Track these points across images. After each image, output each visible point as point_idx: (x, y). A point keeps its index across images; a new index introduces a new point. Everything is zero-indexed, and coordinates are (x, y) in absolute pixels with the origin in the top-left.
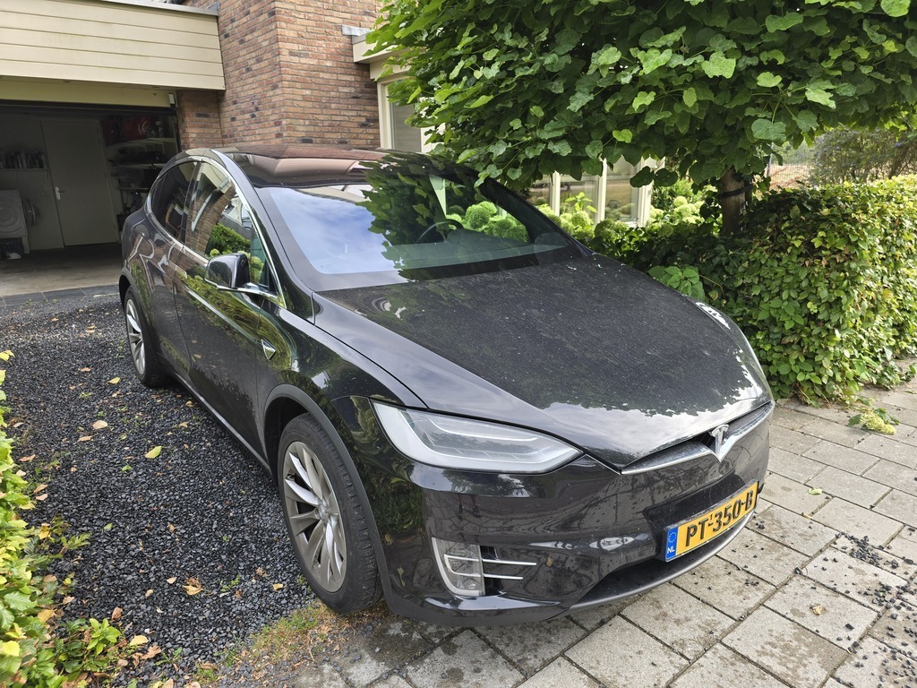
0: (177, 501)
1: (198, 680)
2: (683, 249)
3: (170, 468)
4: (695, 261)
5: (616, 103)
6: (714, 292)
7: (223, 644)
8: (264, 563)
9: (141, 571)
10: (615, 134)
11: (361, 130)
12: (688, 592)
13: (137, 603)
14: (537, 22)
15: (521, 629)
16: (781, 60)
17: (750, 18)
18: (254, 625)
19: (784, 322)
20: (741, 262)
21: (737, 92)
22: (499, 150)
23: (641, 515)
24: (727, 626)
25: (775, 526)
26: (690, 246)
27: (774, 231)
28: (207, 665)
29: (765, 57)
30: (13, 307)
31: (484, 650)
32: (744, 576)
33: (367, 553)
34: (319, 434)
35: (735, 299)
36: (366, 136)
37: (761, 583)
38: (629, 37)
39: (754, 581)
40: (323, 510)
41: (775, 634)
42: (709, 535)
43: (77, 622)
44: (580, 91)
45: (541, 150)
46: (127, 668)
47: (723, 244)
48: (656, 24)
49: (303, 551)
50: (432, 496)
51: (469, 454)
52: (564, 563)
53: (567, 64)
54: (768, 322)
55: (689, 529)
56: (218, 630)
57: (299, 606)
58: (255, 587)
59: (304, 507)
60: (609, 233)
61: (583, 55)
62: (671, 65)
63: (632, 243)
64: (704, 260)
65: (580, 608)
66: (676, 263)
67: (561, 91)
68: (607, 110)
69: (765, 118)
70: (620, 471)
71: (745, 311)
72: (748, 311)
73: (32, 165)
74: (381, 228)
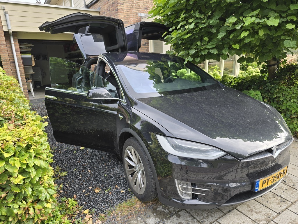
0: (91, 163)
1: (100, 219)
2: (254, 85)
3: (88, 152)
4: (259, 88)
5: (234, 35)
6: (266, 99)
7: (107, 208)
8: (118, 184)
9: (81, 184)
10: (233, 46)
11: (143, 46)
12: (259, 203)
13: (81, 194)
14: (206, 9)
15: (202, 211)
16: (295, 19)
17: (284, 5)
18: (116, 203)
19: (292, 110)
20: (276, 89)
21: (278, 31)
22: (193, 52)
23: (246, 176)
24: (274, 215)
25: (290, 182)
26: (257, 83)
27: (288, 78)
28: (102, 215)
29: (289, 18)
30: (39, 102)
31: (190, 217)
32: (279, 198)
33: (153, 183)
34: (137, 144)
35: (273, 102)
36: (145, 48)
37: (286, 201)
38: (239, 13)
39: (284, 200)
40: (137, 168)
41: (292, 219)
42: (270, 184)
43: (64, 198)
44: (221, 32)
45: (207, 52)
46: (79, 213)
47: (269, 83)
48: (249, 8)
49: (130, 181)
50: (175, 166)
51: (188, 153)
52: (217, 190)
53: (217, 23)
54: (285, 110)
55: (263, 181)
56: (105, 204)
57: (129, 198)
58: (115, 191)
59: (131, 167)
60: (227, 79)
61: (223, 20)
62: (255, 22)
63: (235, 82)
64: (262, 88)
65: (224, 206)
66: (252, 89)
67: (215, 32)
68: (231, 38)
69: (288, 39)
70: (240, 160)
71: (277, 106)
72: (278, 106)
73: (44, 59)
74: (152, 78)
